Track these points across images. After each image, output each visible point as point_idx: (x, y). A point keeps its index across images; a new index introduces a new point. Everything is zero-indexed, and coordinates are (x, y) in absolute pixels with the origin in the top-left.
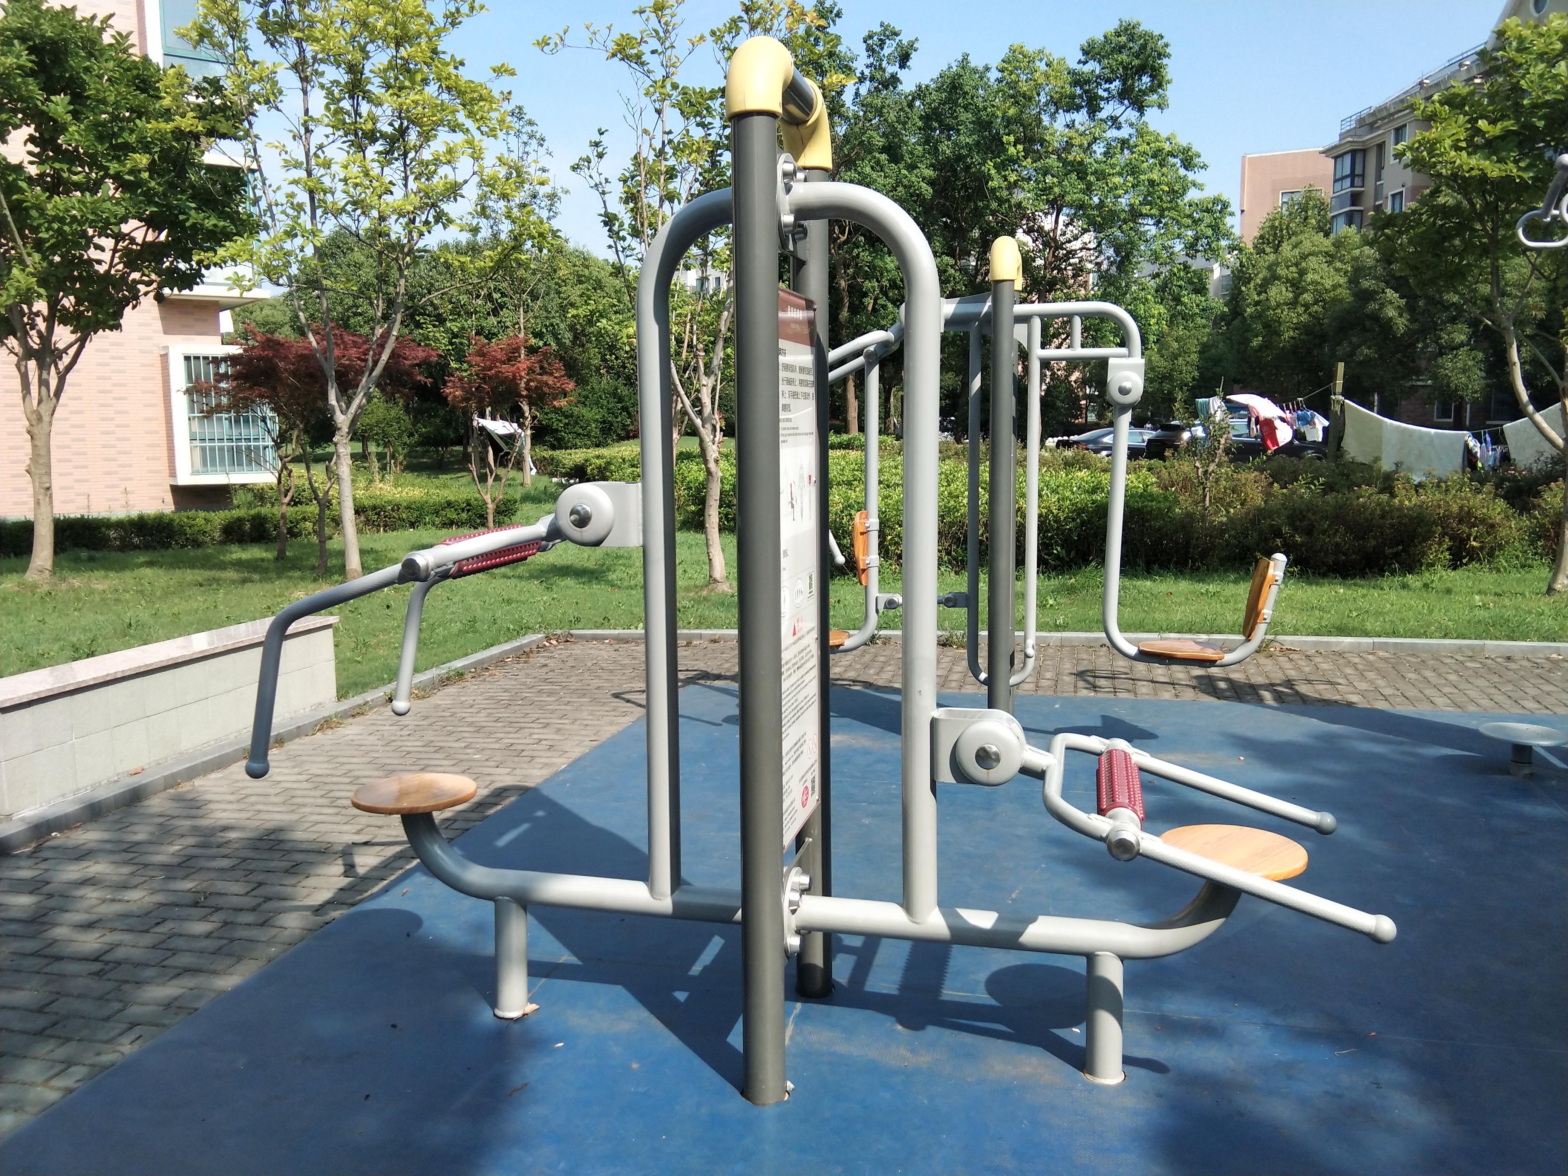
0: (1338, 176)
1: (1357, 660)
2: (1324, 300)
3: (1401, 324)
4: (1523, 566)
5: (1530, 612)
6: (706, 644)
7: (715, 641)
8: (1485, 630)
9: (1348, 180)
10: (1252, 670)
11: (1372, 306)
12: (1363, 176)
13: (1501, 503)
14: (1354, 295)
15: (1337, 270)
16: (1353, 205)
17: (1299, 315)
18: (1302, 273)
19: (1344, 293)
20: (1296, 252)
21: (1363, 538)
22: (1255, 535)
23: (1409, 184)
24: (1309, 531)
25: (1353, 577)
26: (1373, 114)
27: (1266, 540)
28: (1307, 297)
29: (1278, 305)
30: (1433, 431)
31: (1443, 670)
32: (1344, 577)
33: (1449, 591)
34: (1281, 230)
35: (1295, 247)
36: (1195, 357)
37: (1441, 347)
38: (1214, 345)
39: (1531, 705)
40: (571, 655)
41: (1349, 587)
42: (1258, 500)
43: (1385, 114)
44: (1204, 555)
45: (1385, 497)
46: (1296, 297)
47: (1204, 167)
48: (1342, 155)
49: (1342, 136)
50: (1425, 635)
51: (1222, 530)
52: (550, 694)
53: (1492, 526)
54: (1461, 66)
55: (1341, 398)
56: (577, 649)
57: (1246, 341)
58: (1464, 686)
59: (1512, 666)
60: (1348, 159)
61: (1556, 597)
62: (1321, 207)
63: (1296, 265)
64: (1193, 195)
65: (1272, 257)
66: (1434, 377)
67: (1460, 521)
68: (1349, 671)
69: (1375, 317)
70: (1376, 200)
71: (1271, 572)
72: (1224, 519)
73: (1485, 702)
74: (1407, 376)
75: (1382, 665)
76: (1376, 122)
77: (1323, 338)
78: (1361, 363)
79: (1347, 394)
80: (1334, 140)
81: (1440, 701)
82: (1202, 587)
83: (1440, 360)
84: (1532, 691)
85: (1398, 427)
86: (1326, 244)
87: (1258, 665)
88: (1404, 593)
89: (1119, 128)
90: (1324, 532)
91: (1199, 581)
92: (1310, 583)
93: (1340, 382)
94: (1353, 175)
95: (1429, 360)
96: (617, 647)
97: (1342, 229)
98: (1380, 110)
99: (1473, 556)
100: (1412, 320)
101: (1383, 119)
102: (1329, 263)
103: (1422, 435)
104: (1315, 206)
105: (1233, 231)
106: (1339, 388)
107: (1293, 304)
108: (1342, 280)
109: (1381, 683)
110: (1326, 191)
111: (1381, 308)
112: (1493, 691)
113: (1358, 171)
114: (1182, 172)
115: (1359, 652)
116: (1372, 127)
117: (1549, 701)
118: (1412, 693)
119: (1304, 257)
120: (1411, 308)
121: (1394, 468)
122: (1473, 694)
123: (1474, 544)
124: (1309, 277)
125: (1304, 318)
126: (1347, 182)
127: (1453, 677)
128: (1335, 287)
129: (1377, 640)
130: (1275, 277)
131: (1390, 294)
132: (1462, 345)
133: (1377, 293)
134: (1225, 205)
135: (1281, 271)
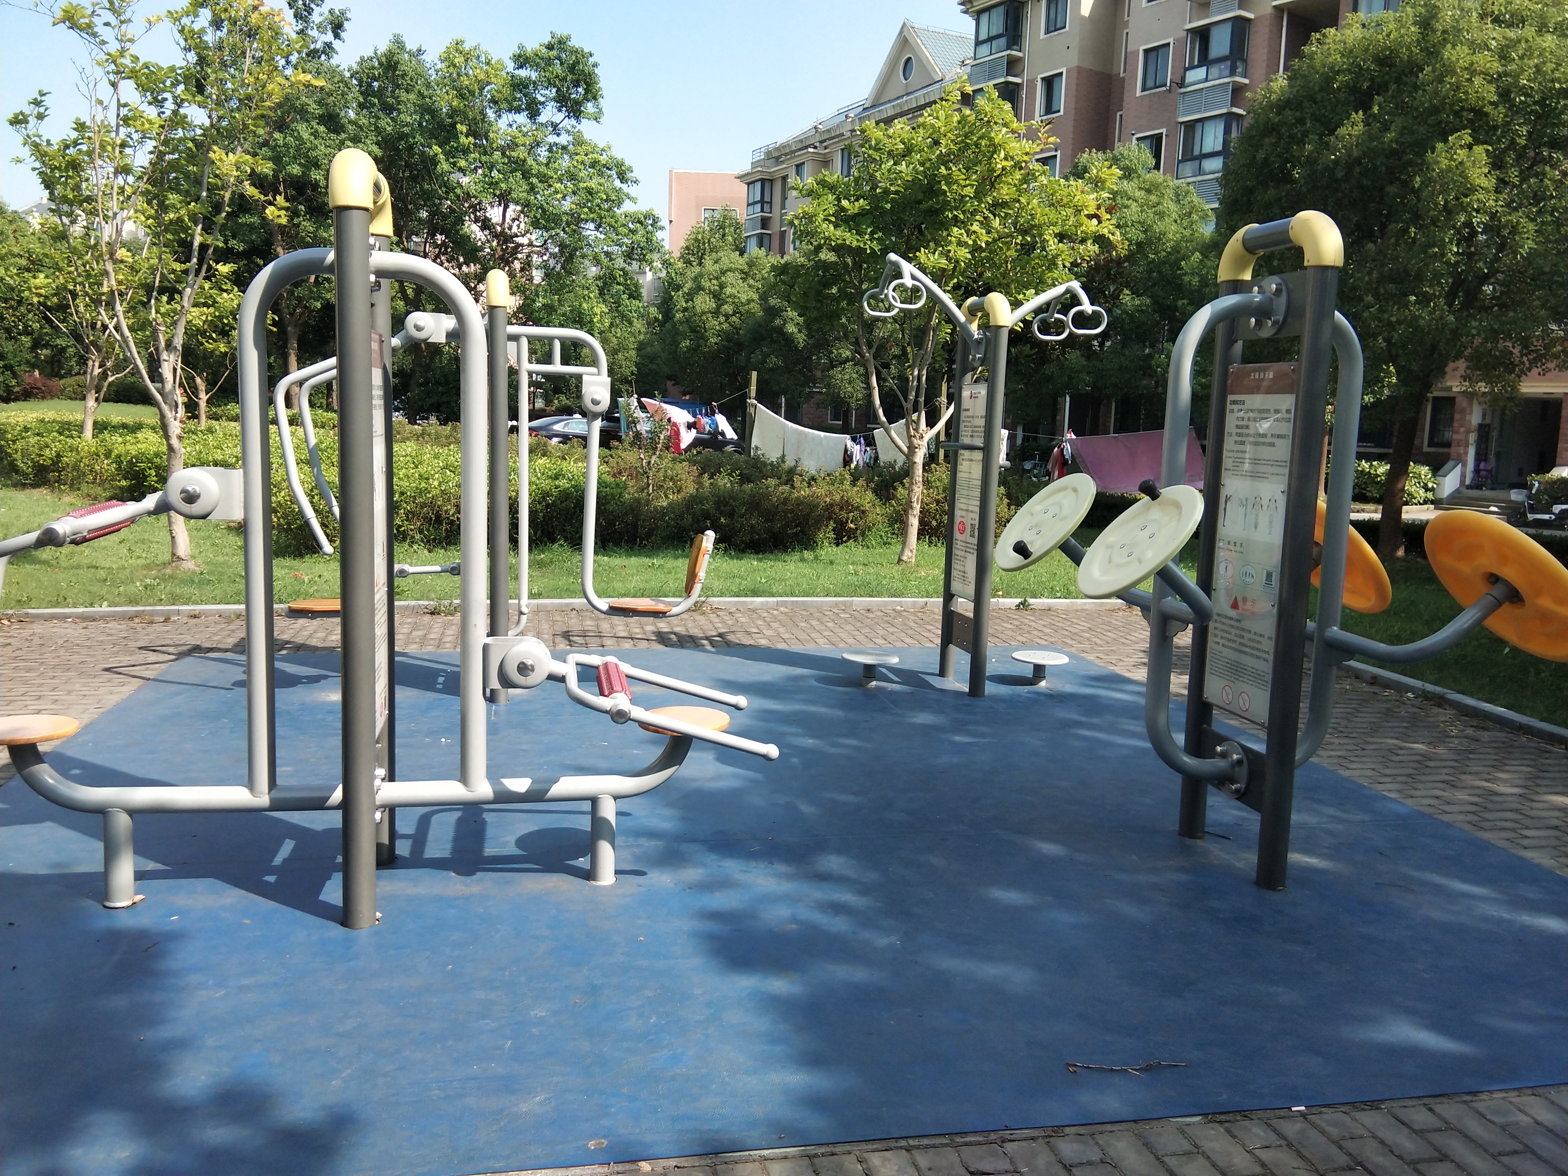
0: (751, 201)
1: (765, 615)
2: (740, 312)
3: (801, 338)
4: (885, 544)
5: (885, 577)
6: (185, 620)
7: (195, 617)
8: (854, 590)
9: (759, 205)
10: (690, 624)
11: (778, 322)
12: (771, 203)
13: (870, 495)
14: (764, 310)
15: (750, 286)
16: (763, 228)
17: (720, 323)
18: (722, 286)
19: (755, 307)
20: (717, 267)
21: (771, 521)
22: (690, 517)
24: (731, 515)
25: (764, 552)
26: (778, 149)
27: (698, 522)
28: (728, 308)
29: (704, 313)
30: (822, 434)
31: (825, 619)
32: (757, 553)
33: (832, 563)
34: (704, 244)
35: (716, 262)
36: (633, 353)
37: (831, 361)
38: (650, 343)
39: (880, 641)
40: (34, 634)
41: (760, 560)
42: (690, 488)
43: (788, 150)
44: (649, 535)
45: (787, 488)
46: (719, 307)
47: (636, 182)
48: (753, 182)
49: (754, 165)
50: (813, 595)
51: (664, 512)
52: (29, 670)
53: (863, 512)
54: (847, 117)
55: (755, 402)
56: (38, 628)
57: (676, 344)
58: (837, 630)
59: (870, 615)
60: (758, 186)
61: (904, 566)
62: (737, 226)
63: (717, 278)
64: (628, 207)
65: (697, 269)
66: (828, 386)
67: (841, 509)
68: (760, 622)
69: (780, 330)
71: (704, 544)
72: (665, 504)
73: (851, 641)
74: (805, 384)
75: (783, 617)
76: (780, 157)
77: (739, 345)
78: (771, 370)
79: (760, 398)
80: (747, 168)
81: (821, 641)
82: (647, 561)
83: (831, 372)
84: (881, 632)
85: (797, 430)
86: (741, 262)
87: (695, 621)
88: (800, 565)
89: (558, 135)
90: (742, 516)
91: (646, 556)
92: (732, 558)
93: (753, 388)
94: (762, 202)
95: (823, 371)
96: (84, 624)
97: (753, 250)
98: (784, 146)
99: (852, 535)
100: (810, 336)
101: (786, 155)
102: (744, 280)
103: (814, 437)
104: (730, 225)
105: (663, 243)
106: (753, 394)
107: (716, 313)
108: (755, 297)
109: (782, 630)
110: (741, 213)
111: (785, 323)
112: (857, 633)
113: (767, 198)
114: (617, 183)
115: (767, 608)
116: (777, 160)
117: (891, 638)
118: (803, 636)
119: (723, 272)
120: (808, 326)
121: (794, 463)
122: (842, 635)
123: (852, 526)
124: (728, 290)
125: (725, 326)
126: (758, 207)
127: (830, 625)
128: (749, 301)
129: (780, 599)
130: (700, 288)
131: (792, 314)
132: (847, 360)
133: (782, 311)
134: (656, 220)
135: (705, 283)
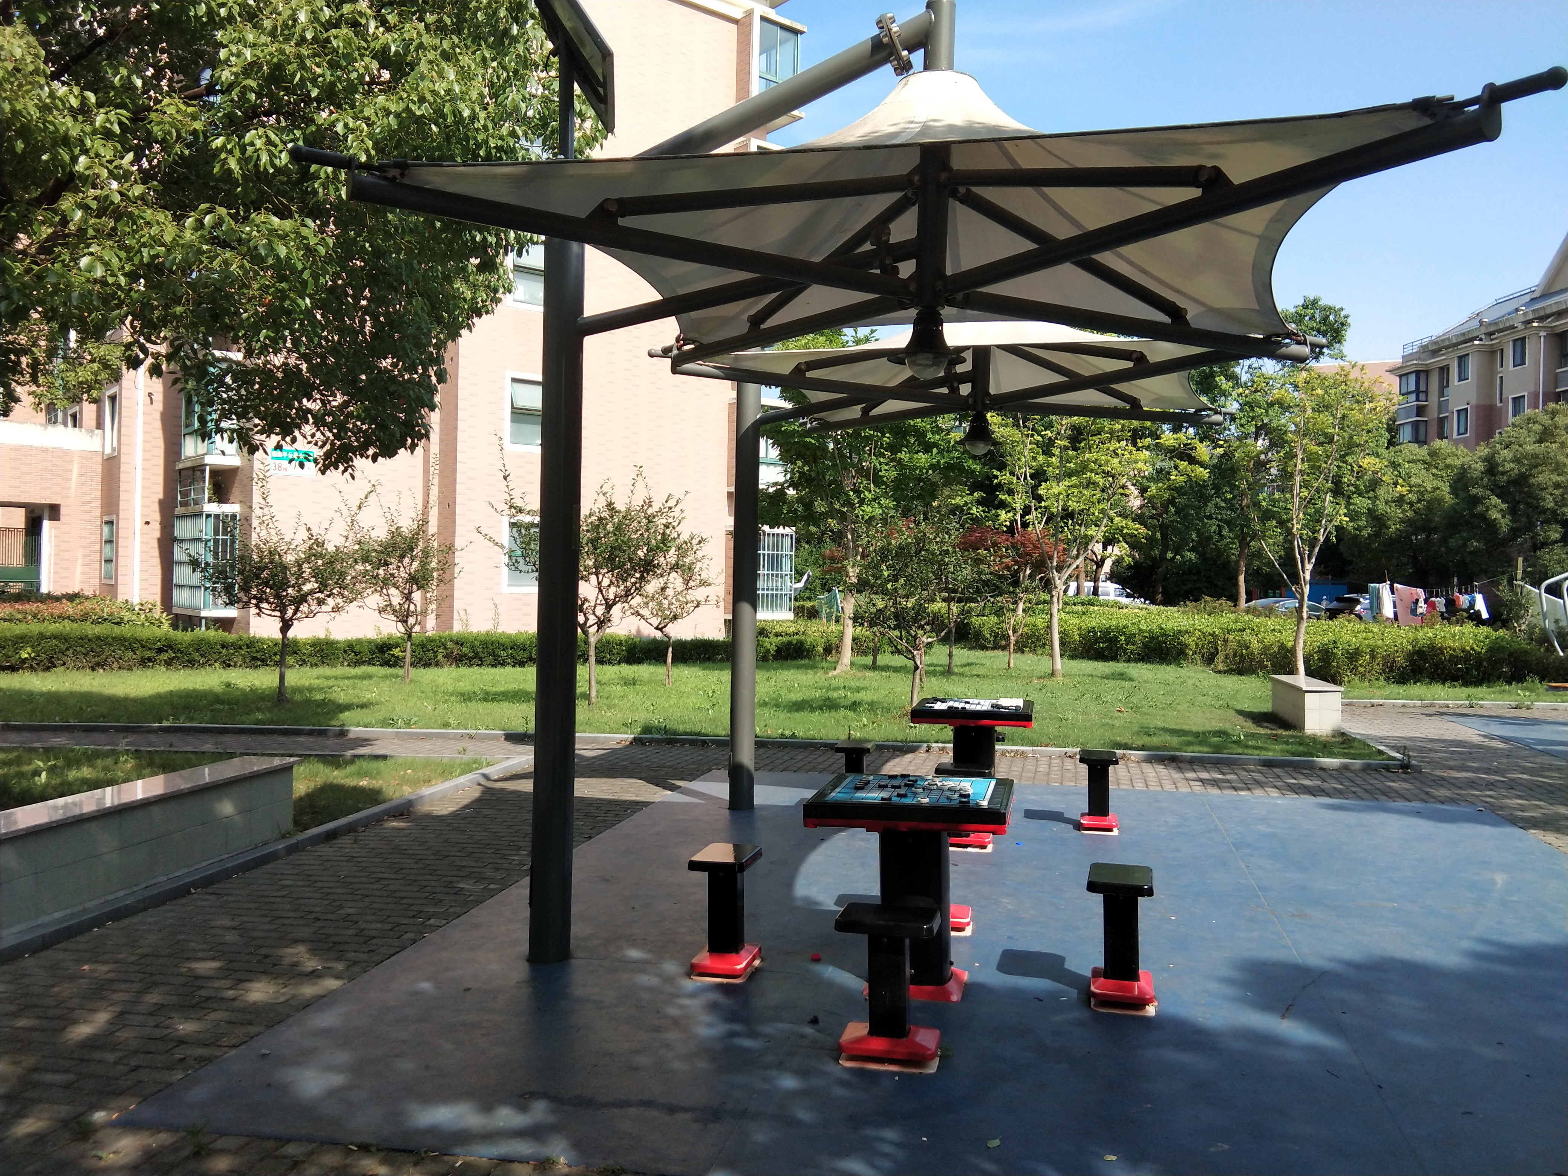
0: (1404, 391)
2: (1425, 500)
3: (1504, 523)
9: (1413, 395)
11: (1480, 508)
12: (1426, 392)
14: (1459, 498)
15: (1435, 476)
16: (1417, 416)
17: (1404, 511)
19: (1447, 496)
23: (1474, 402)
26: (1434, 342)
37: (1539, 542)
43: (1447, 343)
48: (1407, 374)
49: (1406, 358)
60: (1412, 378)
69: (1483, 517)
70: (1439, 413)
76: (1438, 349)
94: (1417, 391)
98: (1441, 339)
100: (1514, 521)
101: (1445, 347)
108: (1444, 485)
111: (1487, 510)
113: (1422, 387)
116: (1435, 352)
120: (1513, 511)
125: (1410, 514)
126: (1413, 397)
128: (1437, 490)
131: (1494, 500)
133: (1484, 498)
